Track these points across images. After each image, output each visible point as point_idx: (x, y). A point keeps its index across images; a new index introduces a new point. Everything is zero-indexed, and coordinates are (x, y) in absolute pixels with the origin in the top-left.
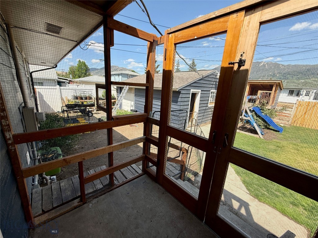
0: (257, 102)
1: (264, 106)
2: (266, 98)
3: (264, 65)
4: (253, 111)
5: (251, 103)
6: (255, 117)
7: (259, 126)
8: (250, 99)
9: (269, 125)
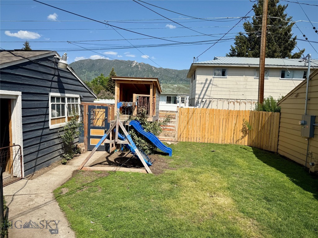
0: (135, 113)
1: (144, 118)
2: (144, 106)
3: (137, 66)
4: (132, 127)
5: (126, 115)
6: (136, 137)
7: (143, 151)
8: (123, 107)
9: (155, 147)
